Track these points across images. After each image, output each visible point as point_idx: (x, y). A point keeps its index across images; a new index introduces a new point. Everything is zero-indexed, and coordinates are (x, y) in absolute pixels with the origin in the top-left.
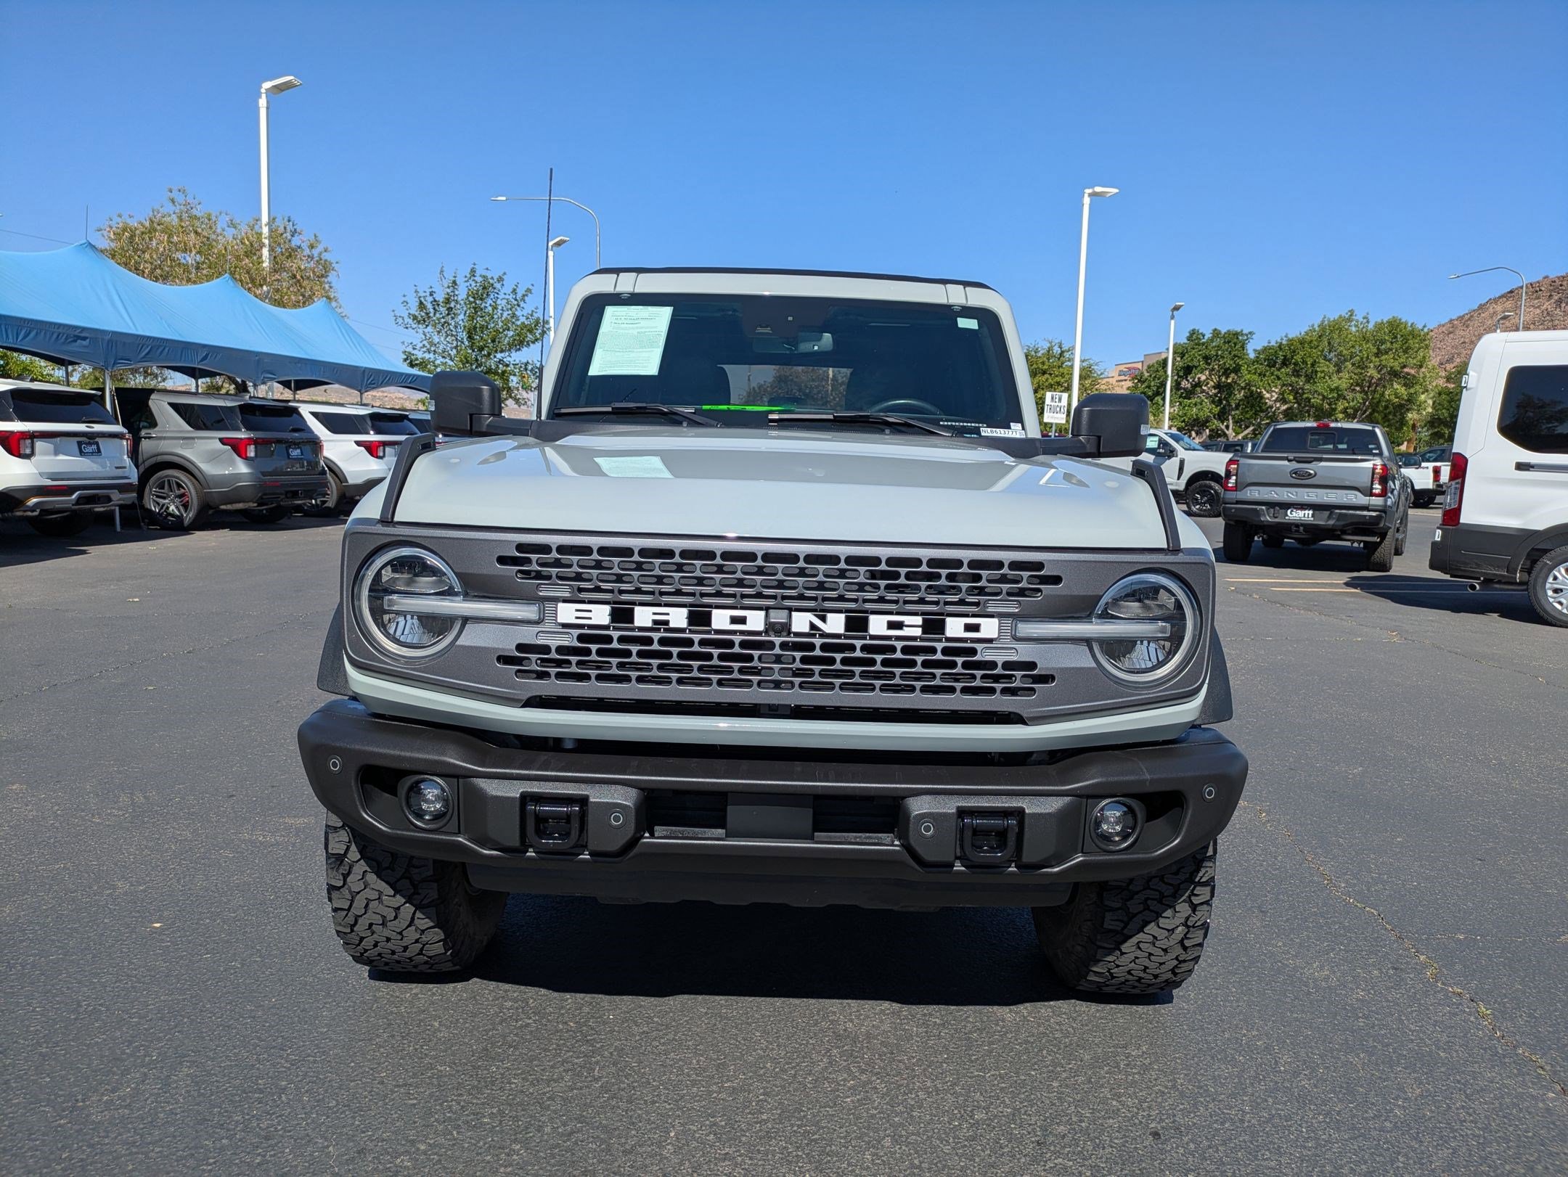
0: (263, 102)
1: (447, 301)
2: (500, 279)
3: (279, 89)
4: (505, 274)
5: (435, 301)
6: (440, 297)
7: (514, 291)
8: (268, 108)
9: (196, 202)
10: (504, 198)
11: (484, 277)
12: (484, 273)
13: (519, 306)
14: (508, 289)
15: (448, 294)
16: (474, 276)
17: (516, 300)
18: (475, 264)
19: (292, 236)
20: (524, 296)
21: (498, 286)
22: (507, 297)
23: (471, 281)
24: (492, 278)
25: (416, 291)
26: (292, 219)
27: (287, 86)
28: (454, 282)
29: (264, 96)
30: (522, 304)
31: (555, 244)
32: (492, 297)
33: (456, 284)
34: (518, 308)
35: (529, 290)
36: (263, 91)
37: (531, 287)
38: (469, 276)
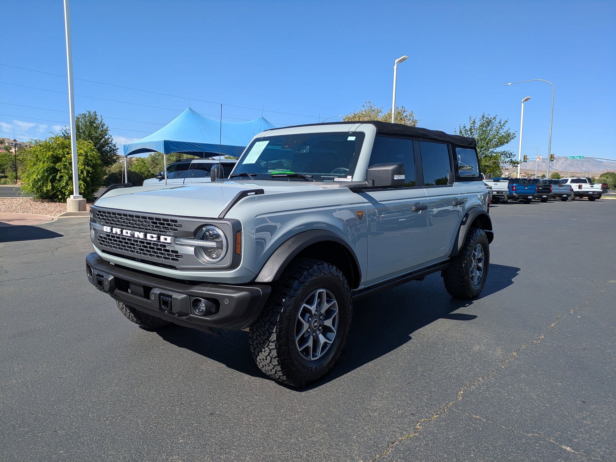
0: (395, 67)
1: (471, 129)
2: (495, 118)
3: (401, 61)
4: (497, 116)
5: (466, 130)
6: (468, 128)
7: (500, 122)
8: (397, 69)
9: (374, 105)
10: (511, 84)
11: (487, 118)
12: (487, 116)
13: (502, 128)
14: (497, 122)
15: (471, 127)
16: (484, 118)
17: (500, 126)
18: (484, 113)
19: (404, 113)
20: (504, 124)
21: (493, 121)
22: (496, 125)
23: (482, 120)
24: (491, 118)
25: (460, 127)
26: (404, 107)
27: (404, 59)
28: (474, 122)
29: (396, 65)
30: (503, 127)
31: (525, 100)
32: (491, 126)
33: (475, 122)
34: (501, 129)
35: (506, 121)
36: (396, 63)
37: (507, 120)
38: (481, 118)
